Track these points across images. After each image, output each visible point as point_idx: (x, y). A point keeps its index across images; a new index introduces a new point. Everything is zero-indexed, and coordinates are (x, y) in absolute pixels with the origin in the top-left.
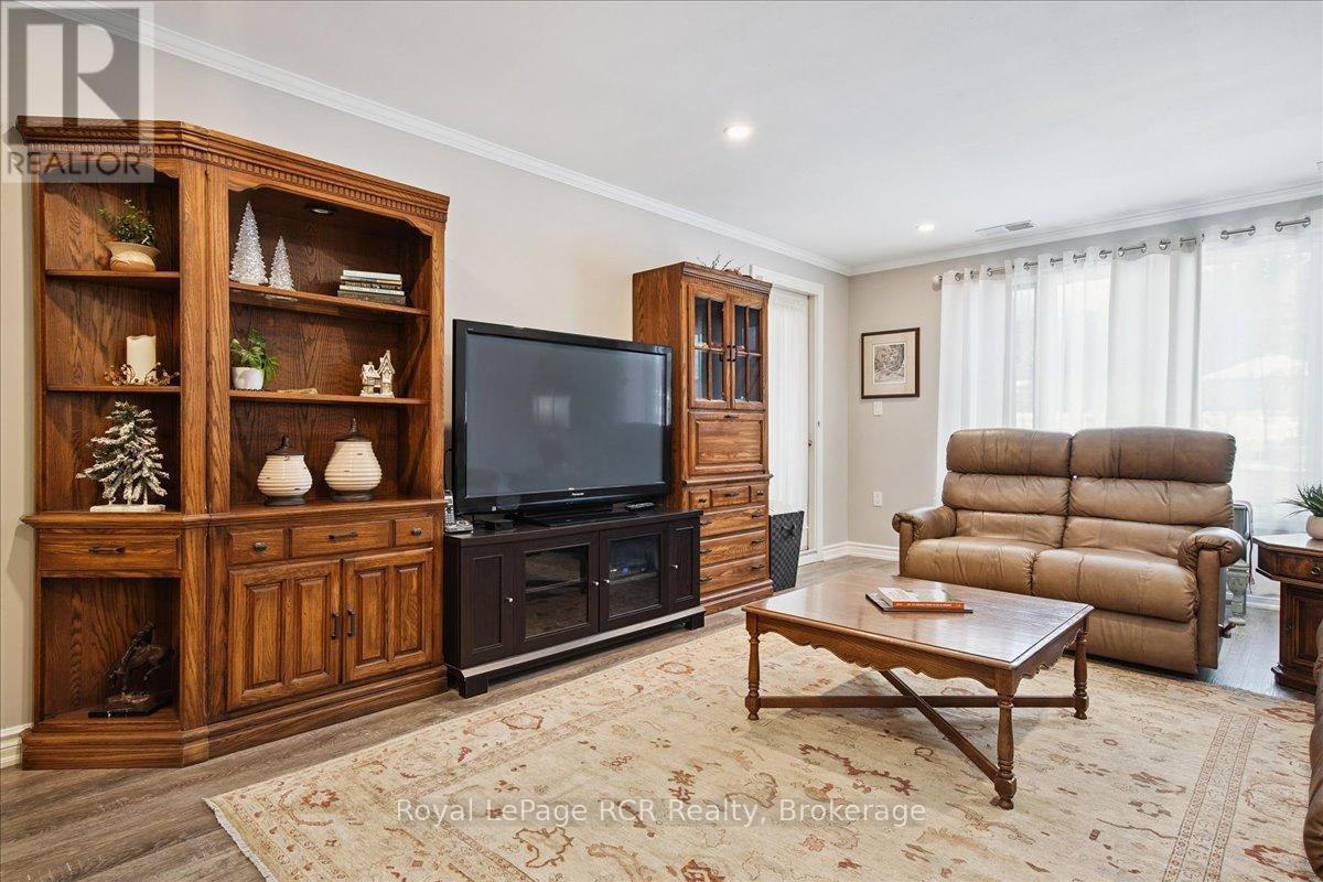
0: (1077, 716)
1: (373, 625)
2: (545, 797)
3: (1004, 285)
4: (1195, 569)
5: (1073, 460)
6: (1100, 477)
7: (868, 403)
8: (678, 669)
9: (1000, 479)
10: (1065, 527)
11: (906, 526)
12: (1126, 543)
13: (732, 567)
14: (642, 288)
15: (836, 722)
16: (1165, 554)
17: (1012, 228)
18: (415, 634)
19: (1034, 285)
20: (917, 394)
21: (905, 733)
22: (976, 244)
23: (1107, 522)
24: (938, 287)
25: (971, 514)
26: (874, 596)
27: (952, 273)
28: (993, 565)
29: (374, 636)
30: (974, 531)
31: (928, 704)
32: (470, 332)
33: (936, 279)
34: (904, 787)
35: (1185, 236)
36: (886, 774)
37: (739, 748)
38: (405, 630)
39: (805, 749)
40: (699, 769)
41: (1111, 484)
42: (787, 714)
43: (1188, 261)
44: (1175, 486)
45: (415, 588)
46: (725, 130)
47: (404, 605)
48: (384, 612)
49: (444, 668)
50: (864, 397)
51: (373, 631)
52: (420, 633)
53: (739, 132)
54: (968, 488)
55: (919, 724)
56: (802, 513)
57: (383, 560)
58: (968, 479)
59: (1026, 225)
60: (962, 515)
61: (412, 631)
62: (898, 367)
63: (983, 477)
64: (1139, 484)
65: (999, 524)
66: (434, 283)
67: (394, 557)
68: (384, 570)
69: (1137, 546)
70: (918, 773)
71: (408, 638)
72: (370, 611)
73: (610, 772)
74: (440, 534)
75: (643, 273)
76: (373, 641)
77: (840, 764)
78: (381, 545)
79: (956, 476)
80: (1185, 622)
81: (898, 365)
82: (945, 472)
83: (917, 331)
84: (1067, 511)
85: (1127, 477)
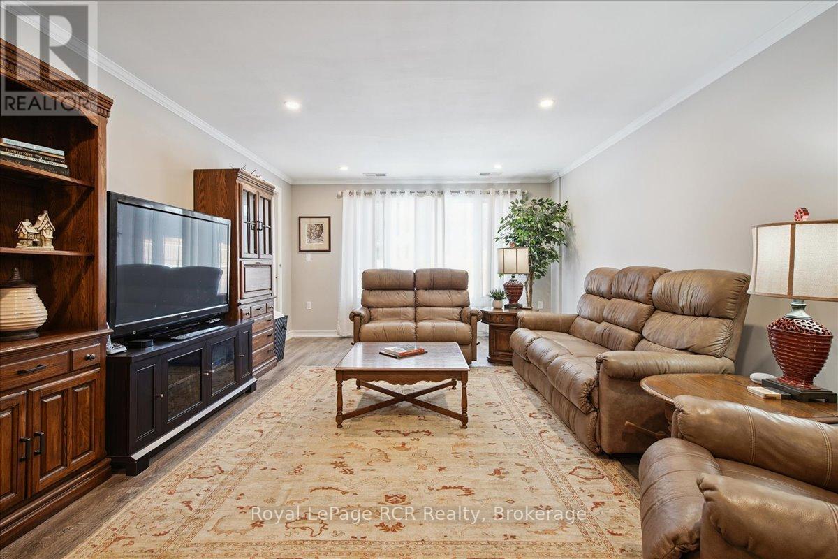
0: (453, 388)
1: (55, 440)
2: (278, 504)
3: (371, 200)
4: (470, 324)
5: (416, 282)
6: (426, 290)
7: (302, 254)
8: (269, 415)
9: (388, 292)
10: (416, 312)
11: (357, 318)
12: (439, 316)
13: (261, 352)
14: (202, 180)
15: (377, 417)
16: (453, 319)
17: (377, 175)
18: (88, 439)
19: (383, 202)
20: (329, 251)
21: (406, 413)
22: (360, 179)
23: (432, 308)
24: (340, 197)
25: (376, 309)
26: (383, 352)
27: (348, 191)
28: (400, 332)
29: (55, 449)
30: (379, 317)
31: (411, 398)
32: (119, 202)
33: (340, 193)
34: (429, 434)
35: (438, 190)
36: (418, 431)
37: (350, 442)
38: (81, 438)
39: (377, 432)
40: (343, 458)
41: (431, 292)
42: (352, 420)
43: (440, 200)
44: (453, 292)
45: (88, 402)
46: (285, 103)
47: (80, 418)
48: (63, 426)
49: (108, 460)
50: (300, 251)
51: (55, 445)
52: (91, 438)
53: (293, 105)
54: (373, 298)
55: (408, 408)
56: (286, 317)
57: (62, 384)
58: (373, 292)
59: (384, 175)
60: (373, 310)
61: (85, 437)
62: (319, 236)
63: (380, 292)
64: (441, 292)
65: (390, 313)
66: (100, 163)
67: (72, 381)
68: (62, 393)
69: (444, 317)
70: (427, 426)
71: (83, 443)
72: (53, 428)
73: (298, 477)
74: (104, 356)
75: (203, 170)
76: (55, 453)
77: (396, 433)
78: (62, 372)
79: (367, 292)
80: (468, 345)
81: (319, 235)
82: (360, 290)
83: (329, 218)
84: (416, 305)
85: (436, 289)
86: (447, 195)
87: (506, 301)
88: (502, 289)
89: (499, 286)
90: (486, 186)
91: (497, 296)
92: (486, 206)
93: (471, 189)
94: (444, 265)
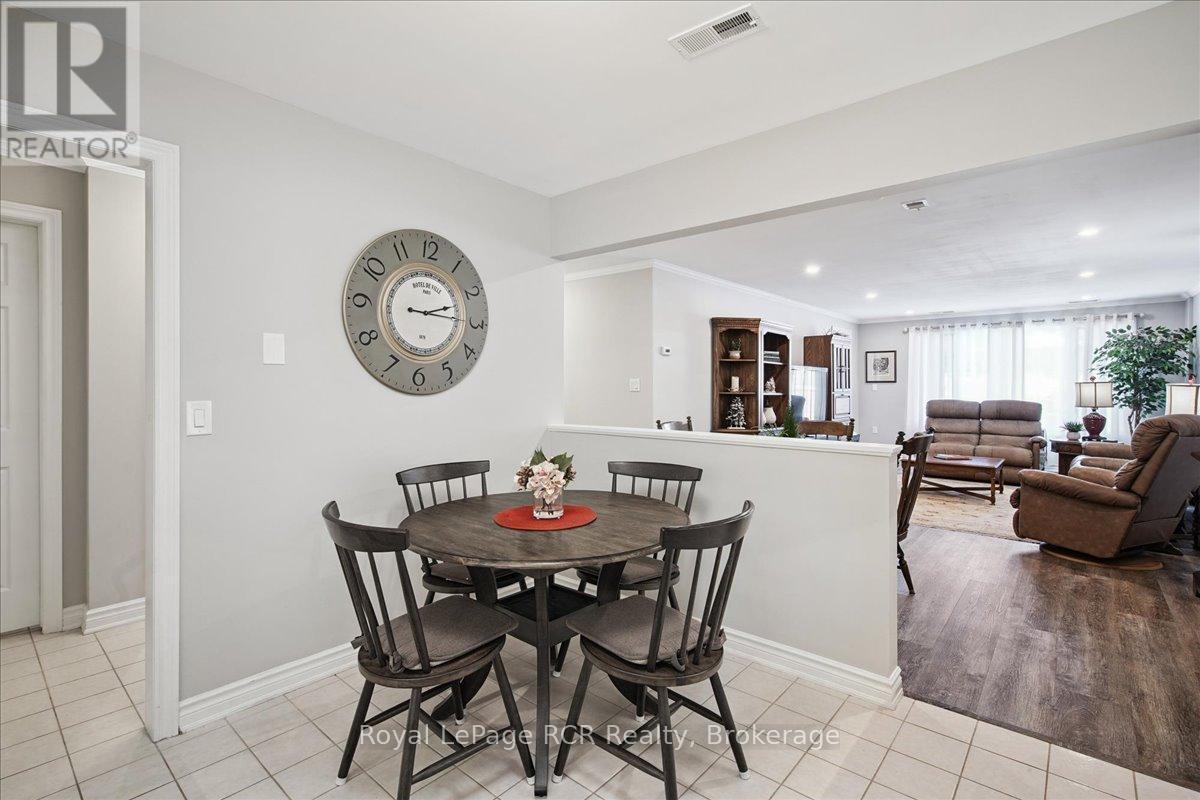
3: (939, 335)
4: (1031, 451)
5: (981, 413)
6: (992, 419)
7: (869, 386)
9: (951, 420)
10: (980, 438)
12: (1005, 443)
19: (952, 336)
20: (895, 382)
22: (924, 316)
23: (997, 436)
24: (906, 333)
27: (913, 327)
30: (942, 441)
33: (906, 329)
35: (1017, 320)
41: (997, 422)
43: (1019, 331)
50: (867, 382)
54: (936, 424)
58: (938, 420)
60: (937, 434)
62: (885, 369)
63: (944, 420)
64: (1008, 422)
65: (952, 438)
69: (1009, 444)
79: (933, 419)
81: (884, 367)
82: (925, 417)
83: (895, 352)
84: (980, 432)
85: (1003, 419)
86: (1028, 326)
87: (1084, 433)
88: (1080, 421)
89: (1078, 417)
90: (1085, 313)
91: (1073, 428)
92: (1082, 333)
93: (1059, 316)
94: (1023, 397)
